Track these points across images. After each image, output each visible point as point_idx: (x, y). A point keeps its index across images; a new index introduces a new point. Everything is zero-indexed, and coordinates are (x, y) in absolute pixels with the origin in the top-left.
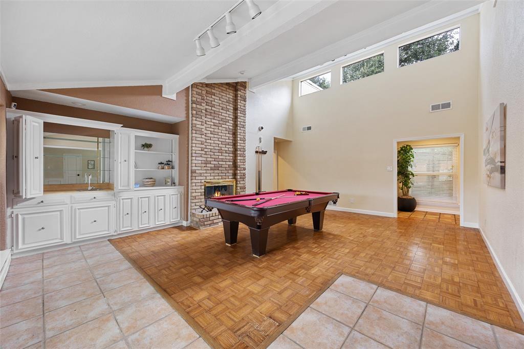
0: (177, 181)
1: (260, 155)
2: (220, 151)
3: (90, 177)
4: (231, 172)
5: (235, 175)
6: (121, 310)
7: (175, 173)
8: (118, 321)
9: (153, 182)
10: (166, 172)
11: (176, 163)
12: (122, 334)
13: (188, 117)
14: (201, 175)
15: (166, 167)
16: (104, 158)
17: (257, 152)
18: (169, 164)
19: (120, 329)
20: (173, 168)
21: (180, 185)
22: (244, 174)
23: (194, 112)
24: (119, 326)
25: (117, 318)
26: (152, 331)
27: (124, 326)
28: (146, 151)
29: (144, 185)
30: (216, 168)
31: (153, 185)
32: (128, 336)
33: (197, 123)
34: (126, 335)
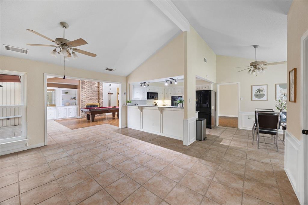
0: (77, 104)
1: (110, 95)
2: (93, 94)
3: (49, 103)
4: (97, 101)
5: (99, 102)
7: (77, 101)
9: (69, 104)
10: (74, 101)
11: (77, 98)
13: (80, 84)
14: (84, 102)
15: (73, 99)
16: (53, 97)
17: (109, 94)
18: (74, 98)
20: (76, 100)
21: (78, 105)
22: (103, 102)
23: (82, 82)
28: (66, 95)
29: (66, 105)
30: (91, 99)
31: (69, 105)
33: (83, 85)
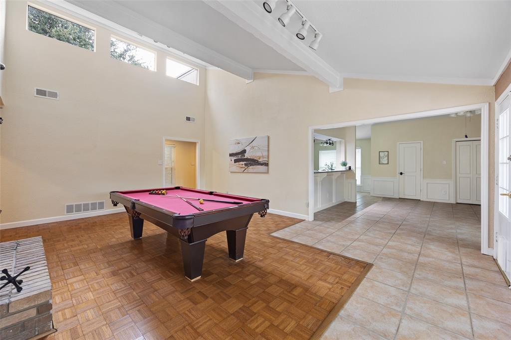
6: (385, 335)
8: (396, 328)
12: (402, 318)
19: (400, 321)
24: (399, 325)
25: (395, 332)
26: (382, 300)
27: (395, 320)
32: (400, 312)
34: (400, 314)
